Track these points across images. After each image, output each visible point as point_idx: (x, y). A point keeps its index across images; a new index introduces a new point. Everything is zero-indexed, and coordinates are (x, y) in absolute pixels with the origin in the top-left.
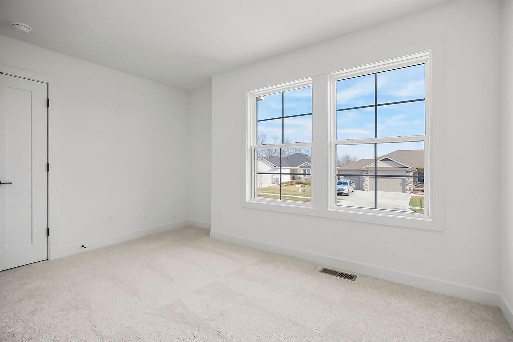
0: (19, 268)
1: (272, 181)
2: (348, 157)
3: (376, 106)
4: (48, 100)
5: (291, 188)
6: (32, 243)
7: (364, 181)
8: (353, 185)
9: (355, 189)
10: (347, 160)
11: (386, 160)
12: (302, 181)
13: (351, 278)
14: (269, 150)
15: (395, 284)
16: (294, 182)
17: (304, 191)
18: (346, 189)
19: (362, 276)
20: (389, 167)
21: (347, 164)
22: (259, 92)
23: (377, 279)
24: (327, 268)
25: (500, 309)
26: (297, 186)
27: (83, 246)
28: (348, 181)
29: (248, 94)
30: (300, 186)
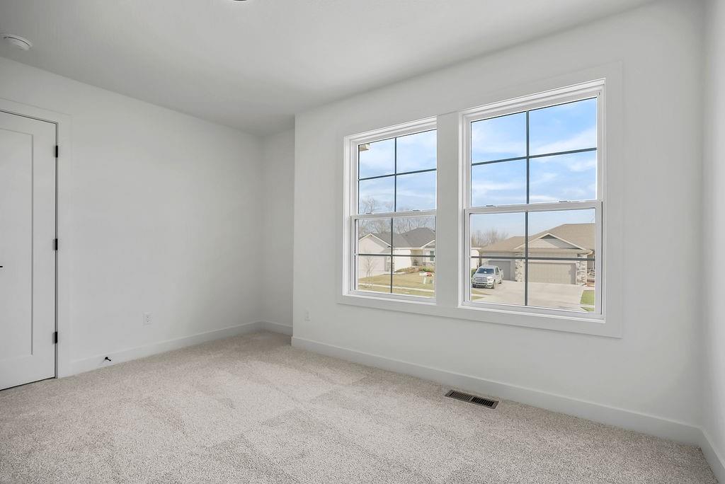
0: (13, 389)
1: (385, 267)
2: (494, 234)
3: (528, 157)
4: (57, 147)
5: (412, 277)
6: (32, 354)
7: (517, 268)
8: (501, 273)
9: (503, 279)
10: (494, 238)
11: (548, 237)
12: (427, 267)
13: (489, 403)
14: (381, 223)
15: (553, 413)
16: (417, 268)
17: (431, 282)
18: (490, 279)
19: (505, 402)
20: (553, 246)
21: (493, 243)
22: (362, 136)
23: (527, 406)
24: (455, 390)
25: (700, 450)
26: (421, 274)
27: (107, 358)
28: (494, 267)
29: (346, 139)
30: (425, 274)
